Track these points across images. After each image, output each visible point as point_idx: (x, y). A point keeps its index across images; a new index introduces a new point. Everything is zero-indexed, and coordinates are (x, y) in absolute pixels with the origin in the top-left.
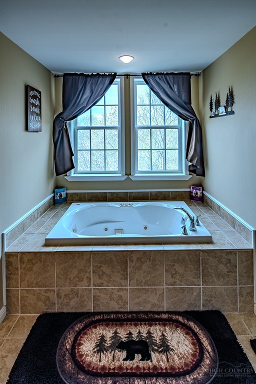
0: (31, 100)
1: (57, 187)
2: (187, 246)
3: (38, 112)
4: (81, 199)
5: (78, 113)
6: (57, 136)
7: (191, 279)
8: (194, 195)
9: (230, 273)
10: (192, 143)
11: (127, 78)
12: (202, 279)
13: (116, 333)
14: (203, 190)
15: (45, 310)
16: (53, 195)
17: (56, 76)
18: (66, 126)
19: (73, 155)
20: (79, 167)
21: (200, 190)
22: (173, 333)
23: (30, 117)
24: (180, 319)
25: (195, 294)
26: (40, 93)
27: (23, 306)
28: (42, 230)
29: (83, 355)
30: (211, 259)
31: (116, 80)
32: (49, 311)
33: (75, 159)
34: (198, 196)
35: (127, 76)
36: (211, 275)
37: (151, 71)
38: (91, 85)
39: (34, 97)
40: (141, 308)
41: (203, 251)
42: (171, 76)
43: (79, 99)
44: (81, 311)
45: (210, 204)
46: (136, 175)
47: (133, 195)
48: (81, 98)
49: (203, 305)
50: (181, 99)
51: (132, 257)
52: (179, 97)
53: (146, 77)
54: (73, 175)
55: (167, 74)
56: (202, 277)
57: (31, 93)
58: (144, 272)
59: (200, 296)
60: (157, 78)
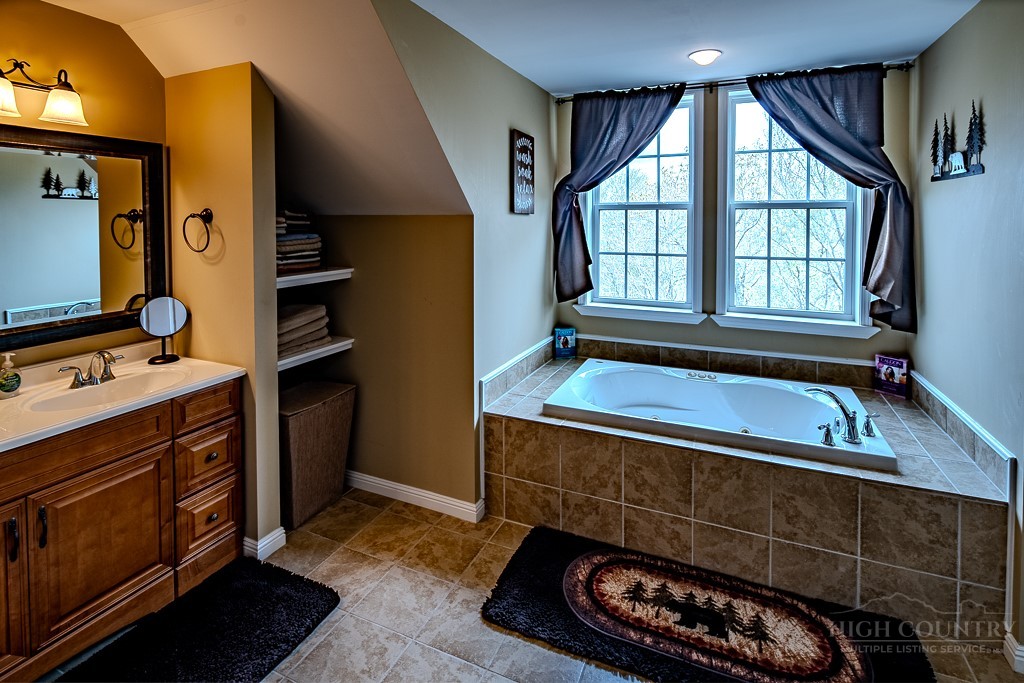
0: (519, 157)
1: (559, 324)
2: (830, 466)
3: (529, 177)
4: (606, 353)
5: (603, 174)
6: (560, 222)
7: (834, 536)
8: (883, 377)
9: (938, 546)
10: (882, 246)
11: (711, 92)
12: (862, 543)
13: (664, 586)
14: (911, 366)
15: (543, 522)
16: (551, 338)
17: (560, 102)
18: (577, 203)
19: (590, 262)
20: (601, 287)
21: (901, 367)
22: (779, 621)
23: (518, 188)
24: (802, 607)
25: (842, 569)
26: (532, 140)
27: (509, 507)
28: (535, 392)
29: (605, 595)
30: (885, 503)
31: (684, 98)
32: (549, 525)
33: (593, 270)
34: (896, 381)
35: (711, 87)
36: (885, 539)
37: (770, 71)
38: (629, 116)
39: (524, 150)
40: (719, 567)
41: (866, 482)
42: (826, 79)
43: (603, 147)
44: (603, 540)
45: (926, 404)
46: (728, 314)
47: (720, 359)
48: (607, 145)
49: (861, 597)
50: (854, 134)
51: (702, 463)
52: (847, 129)
53: (757, 85)
54: (589, 303)
55: (816, 73)
56: (862, 538)
57: (519, 143)
58: (726, 498)
59: (855, 576)
60: (787, 86)
